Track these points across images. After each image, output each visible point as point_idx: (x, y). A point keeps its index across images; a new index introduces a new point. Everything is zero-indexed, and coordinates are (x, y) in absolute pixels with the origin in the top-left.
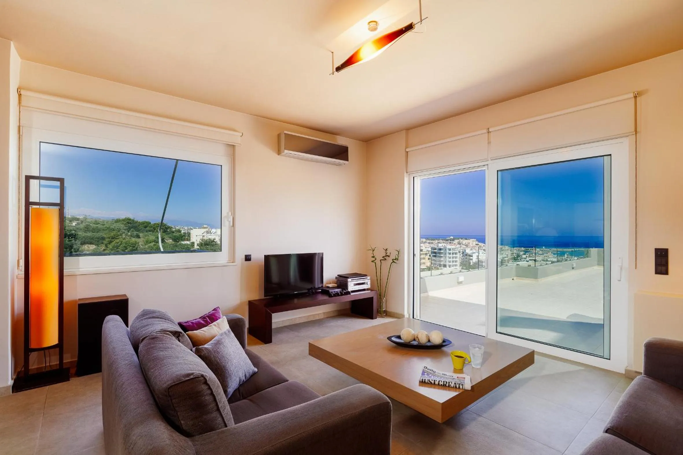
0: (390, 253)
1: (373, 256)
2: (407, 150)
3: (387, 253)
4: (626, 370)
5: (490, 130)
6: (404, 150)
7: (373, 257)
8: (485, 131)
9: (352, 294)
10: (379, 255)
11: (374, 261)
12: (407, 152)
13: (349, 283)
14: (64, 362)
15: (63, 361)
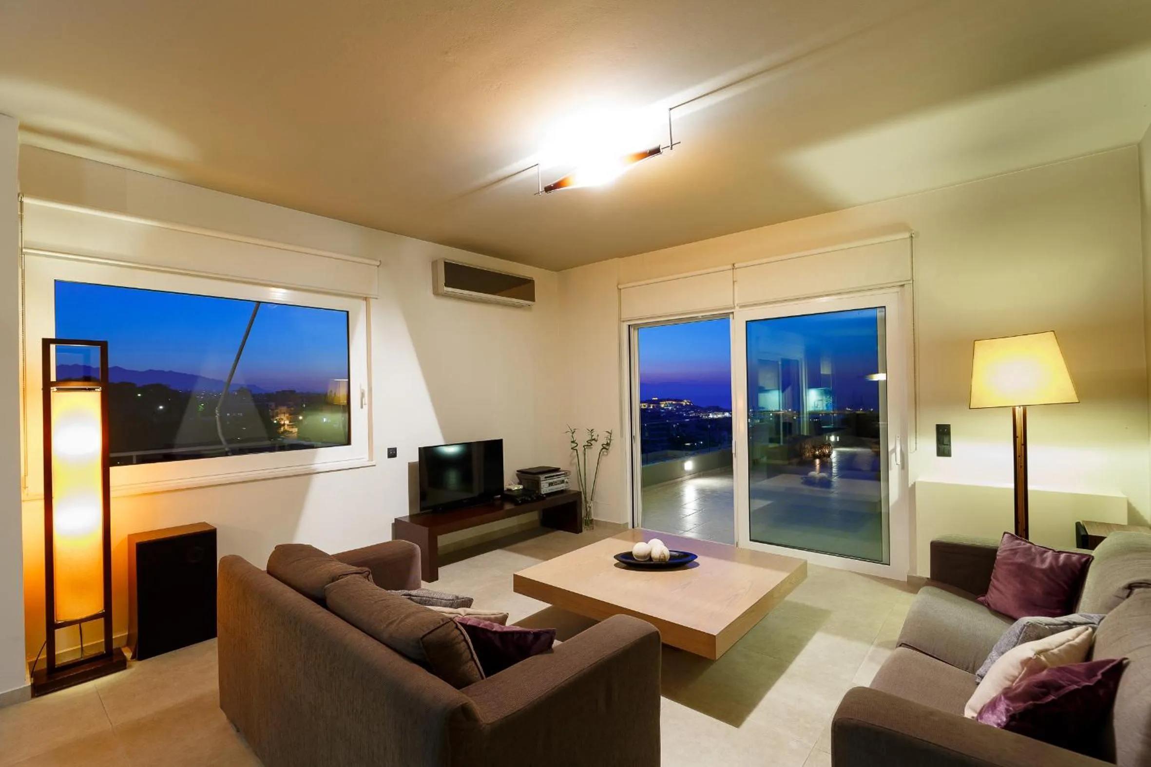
0: (598, 436)
1: (573, 440)
2: (620, 287)
3: (593, 435)
4: (909, 577)
5: (736, 266)
6: (616, 288)
7: (573, 442)
8: (730, 267)
9: (548, 499)
10: (582, 439)
11: (574, 447)
12: (620, 289)
13: (542, 482)
14: (114, 637)
15: (112, 636)
